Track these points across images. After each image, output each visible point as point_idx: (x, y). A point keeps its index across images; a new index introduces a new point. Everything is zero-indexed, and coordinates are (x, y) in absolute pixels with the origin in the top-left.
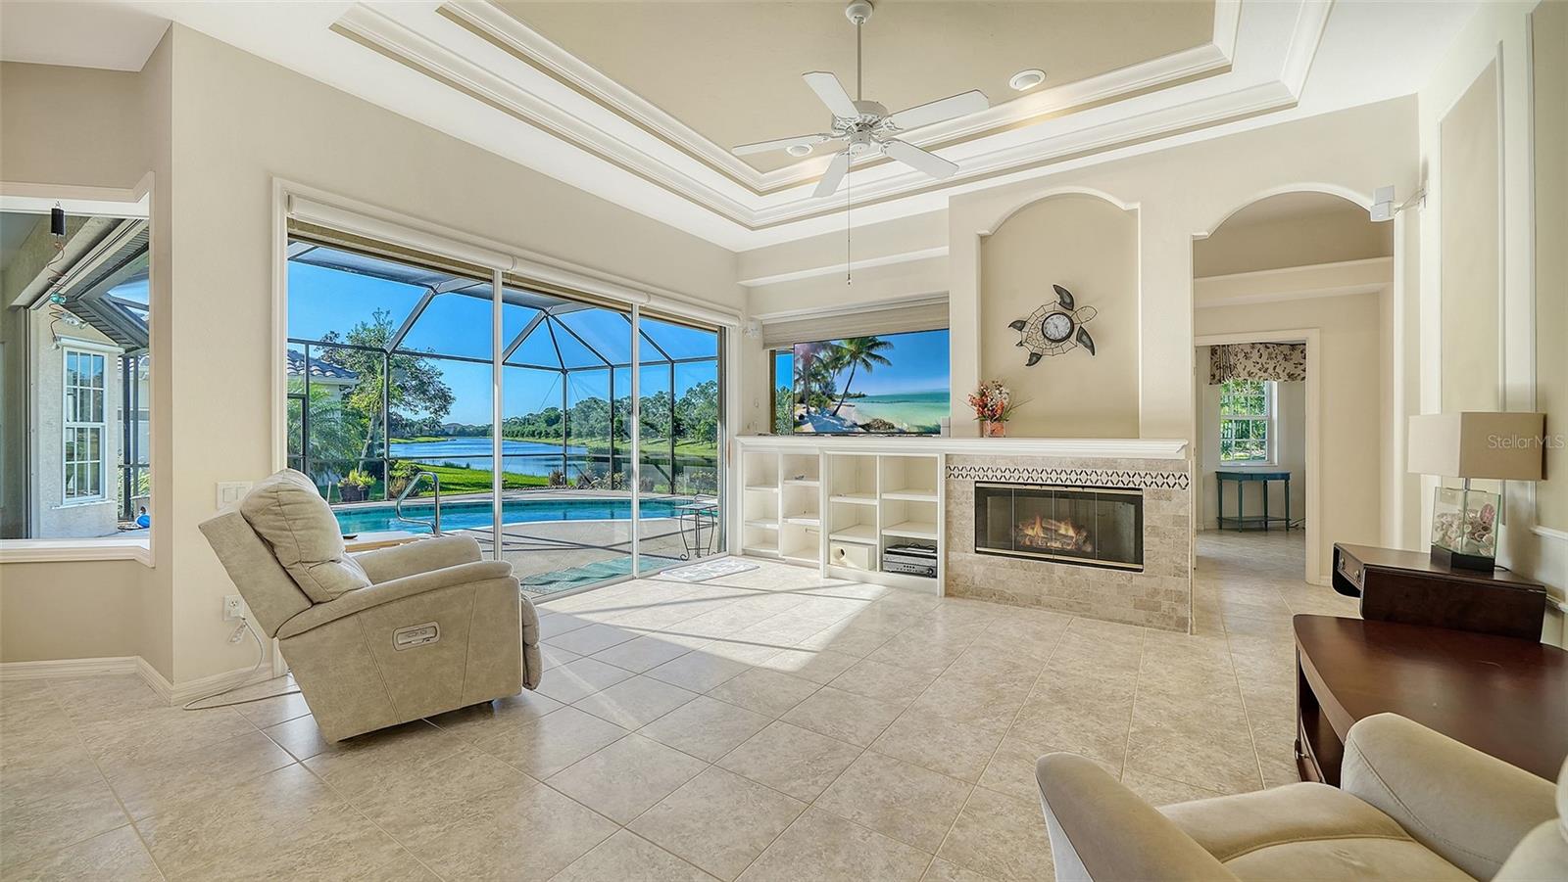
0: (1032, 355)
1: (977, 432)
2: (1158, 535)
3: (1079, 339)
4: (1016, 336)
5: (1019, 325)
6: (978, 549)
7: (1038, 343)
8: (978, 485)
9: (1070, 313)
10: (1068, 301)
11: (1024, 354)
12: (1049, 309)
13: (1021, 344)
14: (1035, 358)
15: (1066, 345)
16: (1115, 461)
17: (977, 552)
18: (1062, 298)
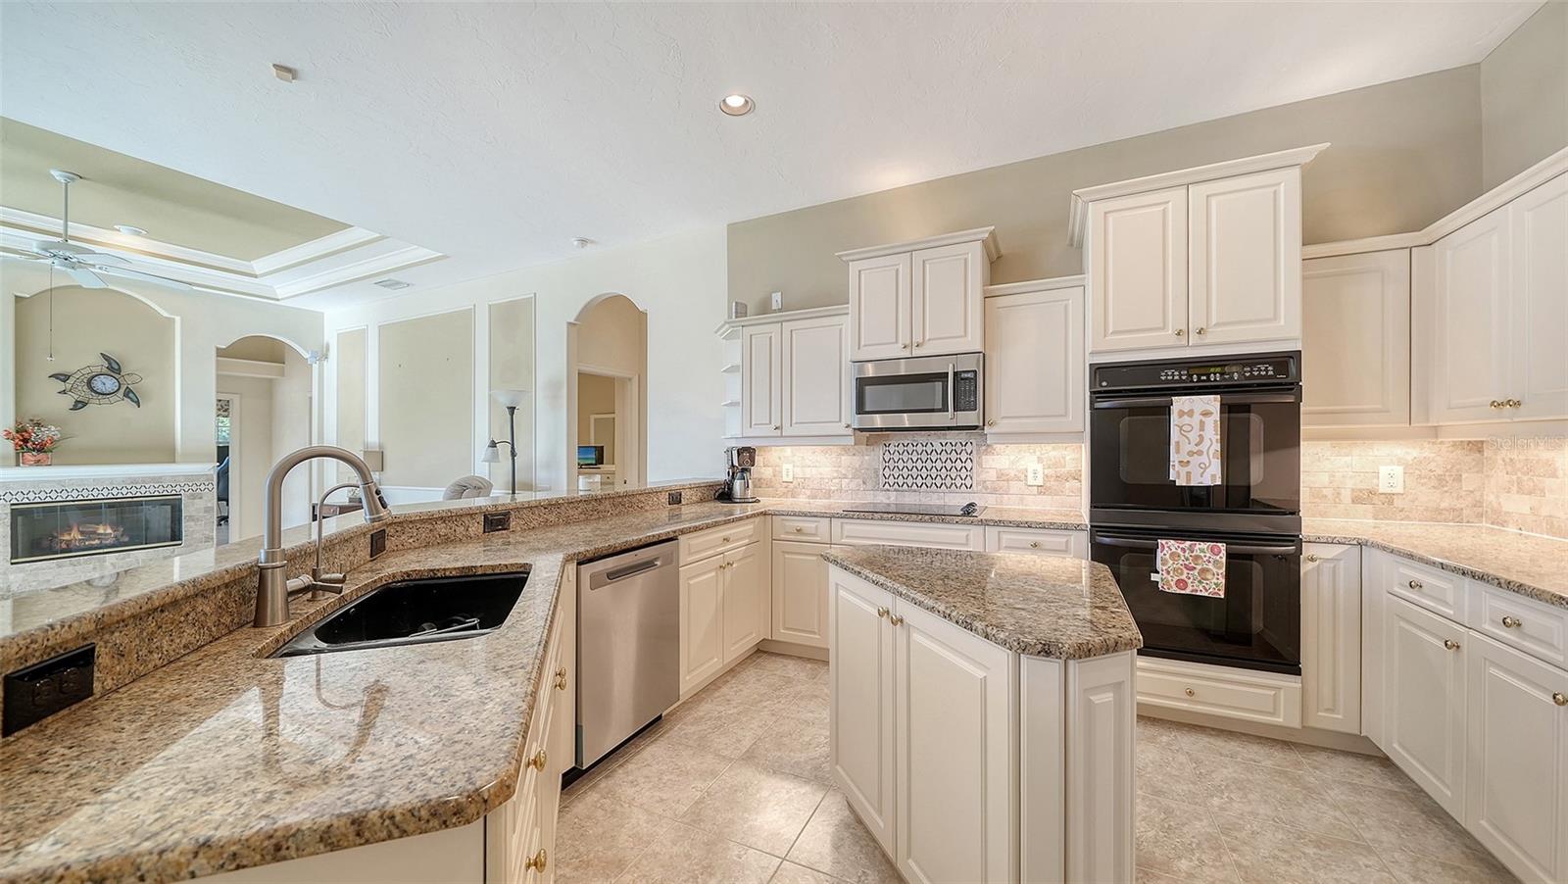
0: (77, 402)
1: (13, 462)
2: (193, 520)
3: (126, 395)
4: (61, 386)
5: (64, 377)
6: (13, 561)
7: (83, 393)
8: (14, 507)
9: (117, 376)
10: (116, 367)
11: (68, 401)
12: (98, 369)
13: (64, 392)
14: (79, 405)
15: (113, 398)
16: (160, 478)
17: (12, 564)
18: (110, 364)
